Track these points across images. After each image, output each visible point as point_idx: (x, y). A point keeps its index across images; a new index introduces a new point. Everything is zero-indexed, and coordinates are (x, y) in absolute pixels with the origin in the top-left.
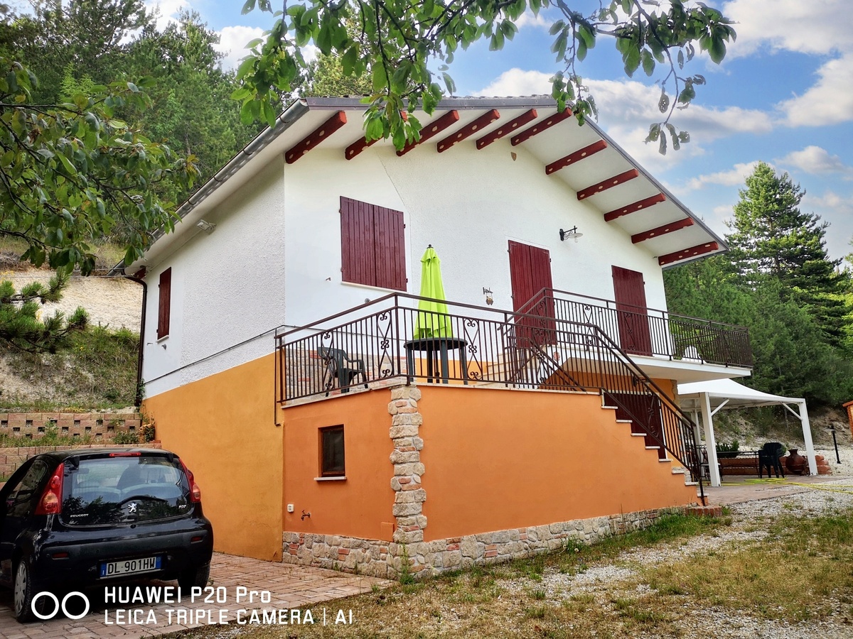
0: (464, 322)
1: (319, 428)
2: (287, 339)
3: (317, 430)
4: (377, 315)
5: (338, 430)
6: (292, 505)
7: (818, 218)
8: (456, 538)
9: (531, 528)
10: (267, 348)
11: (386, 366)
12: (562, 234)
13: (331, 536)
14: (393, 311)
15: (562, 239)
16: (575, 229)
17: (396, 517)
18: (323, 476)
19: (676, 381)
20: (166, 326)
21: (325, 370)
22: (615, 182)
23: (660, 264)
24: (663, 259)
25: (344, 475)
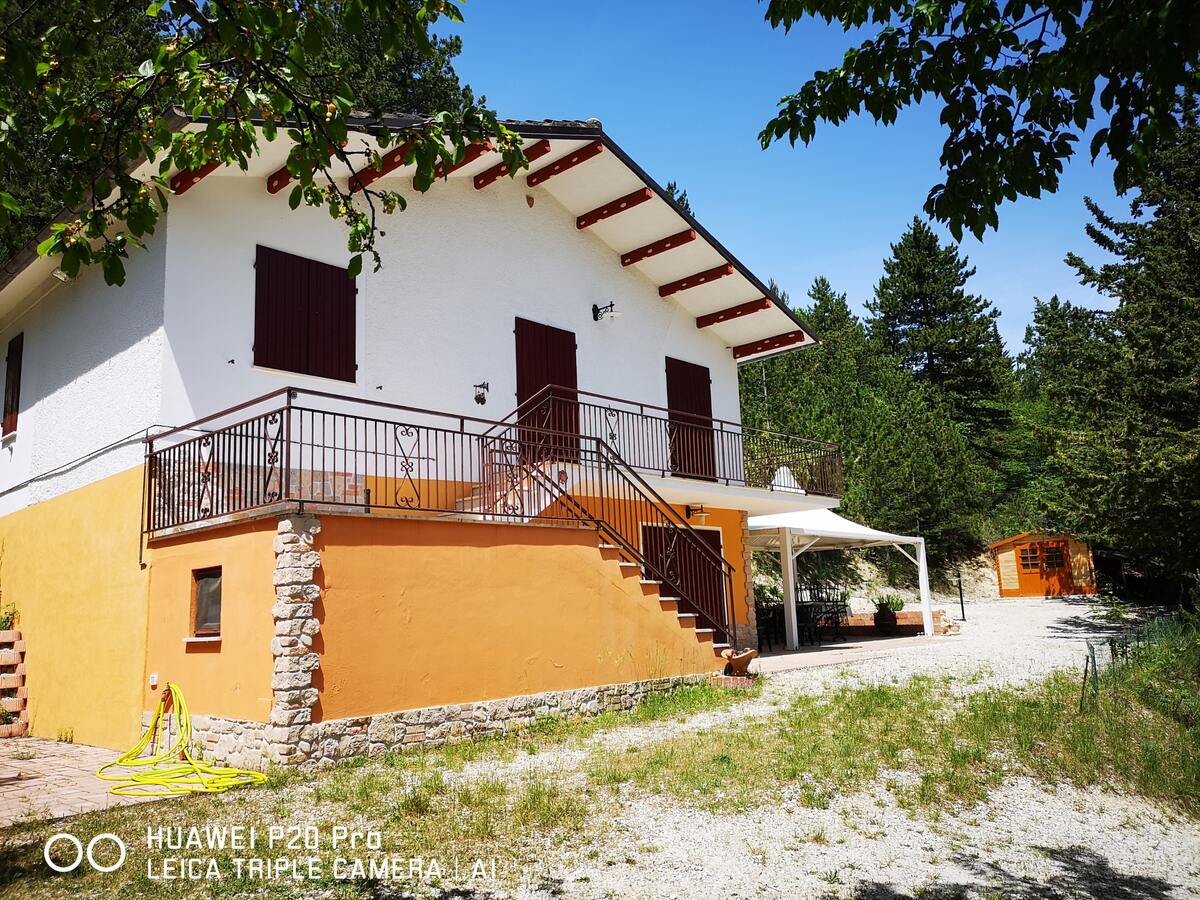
0: (395, 429)
1: (193, 571)
2: (159, 445)
3: (191, 572)
4: (266, 416)
5: (215, 572)
6: (155, 676)
7: (986, 305)
8: (361, 718)
9: (479, 704)
10: (137, 456)
11: (273, 486)
12: (596, 311)
13: (199, 717)
14: (285, 412)
15: (596, 319)
16: (612, 305)
17: (274, 690)
18: (197, 636)
19: (746, 512)
20: (14, 420)
21: (202, 488)
22: (668, 245)
23: (735, 358)
24: (740, 351)
25: (218, 635)
